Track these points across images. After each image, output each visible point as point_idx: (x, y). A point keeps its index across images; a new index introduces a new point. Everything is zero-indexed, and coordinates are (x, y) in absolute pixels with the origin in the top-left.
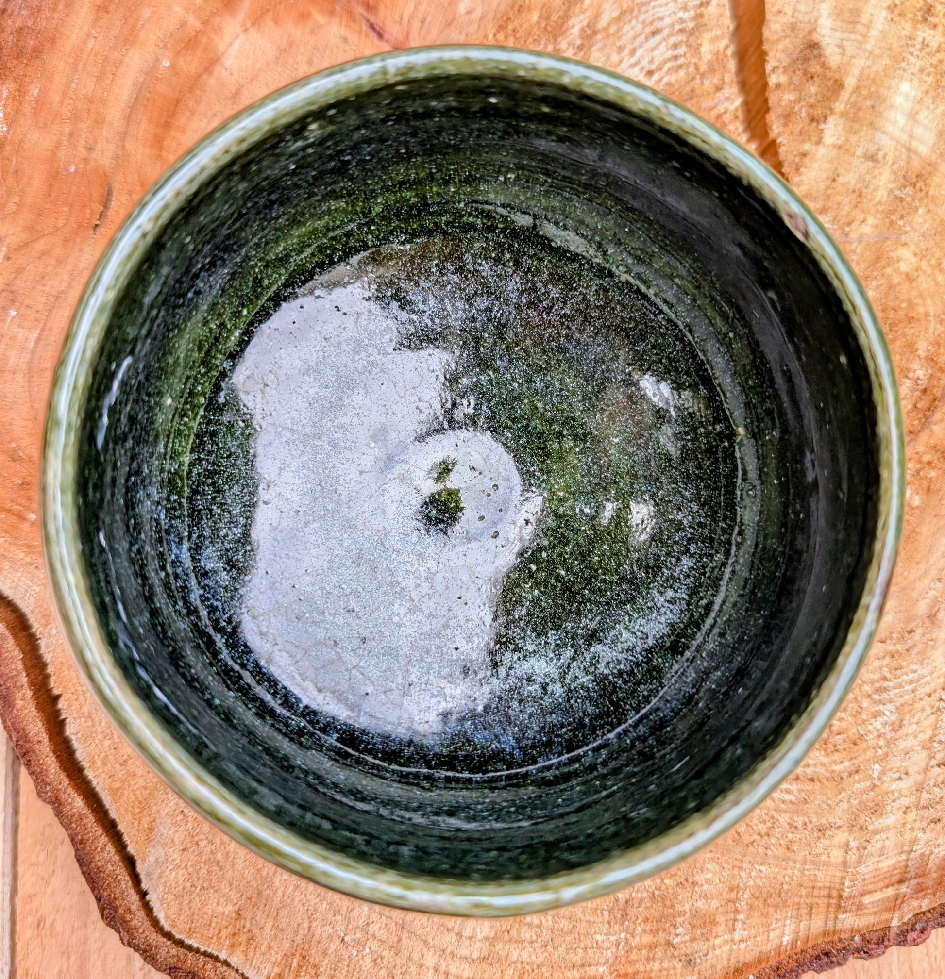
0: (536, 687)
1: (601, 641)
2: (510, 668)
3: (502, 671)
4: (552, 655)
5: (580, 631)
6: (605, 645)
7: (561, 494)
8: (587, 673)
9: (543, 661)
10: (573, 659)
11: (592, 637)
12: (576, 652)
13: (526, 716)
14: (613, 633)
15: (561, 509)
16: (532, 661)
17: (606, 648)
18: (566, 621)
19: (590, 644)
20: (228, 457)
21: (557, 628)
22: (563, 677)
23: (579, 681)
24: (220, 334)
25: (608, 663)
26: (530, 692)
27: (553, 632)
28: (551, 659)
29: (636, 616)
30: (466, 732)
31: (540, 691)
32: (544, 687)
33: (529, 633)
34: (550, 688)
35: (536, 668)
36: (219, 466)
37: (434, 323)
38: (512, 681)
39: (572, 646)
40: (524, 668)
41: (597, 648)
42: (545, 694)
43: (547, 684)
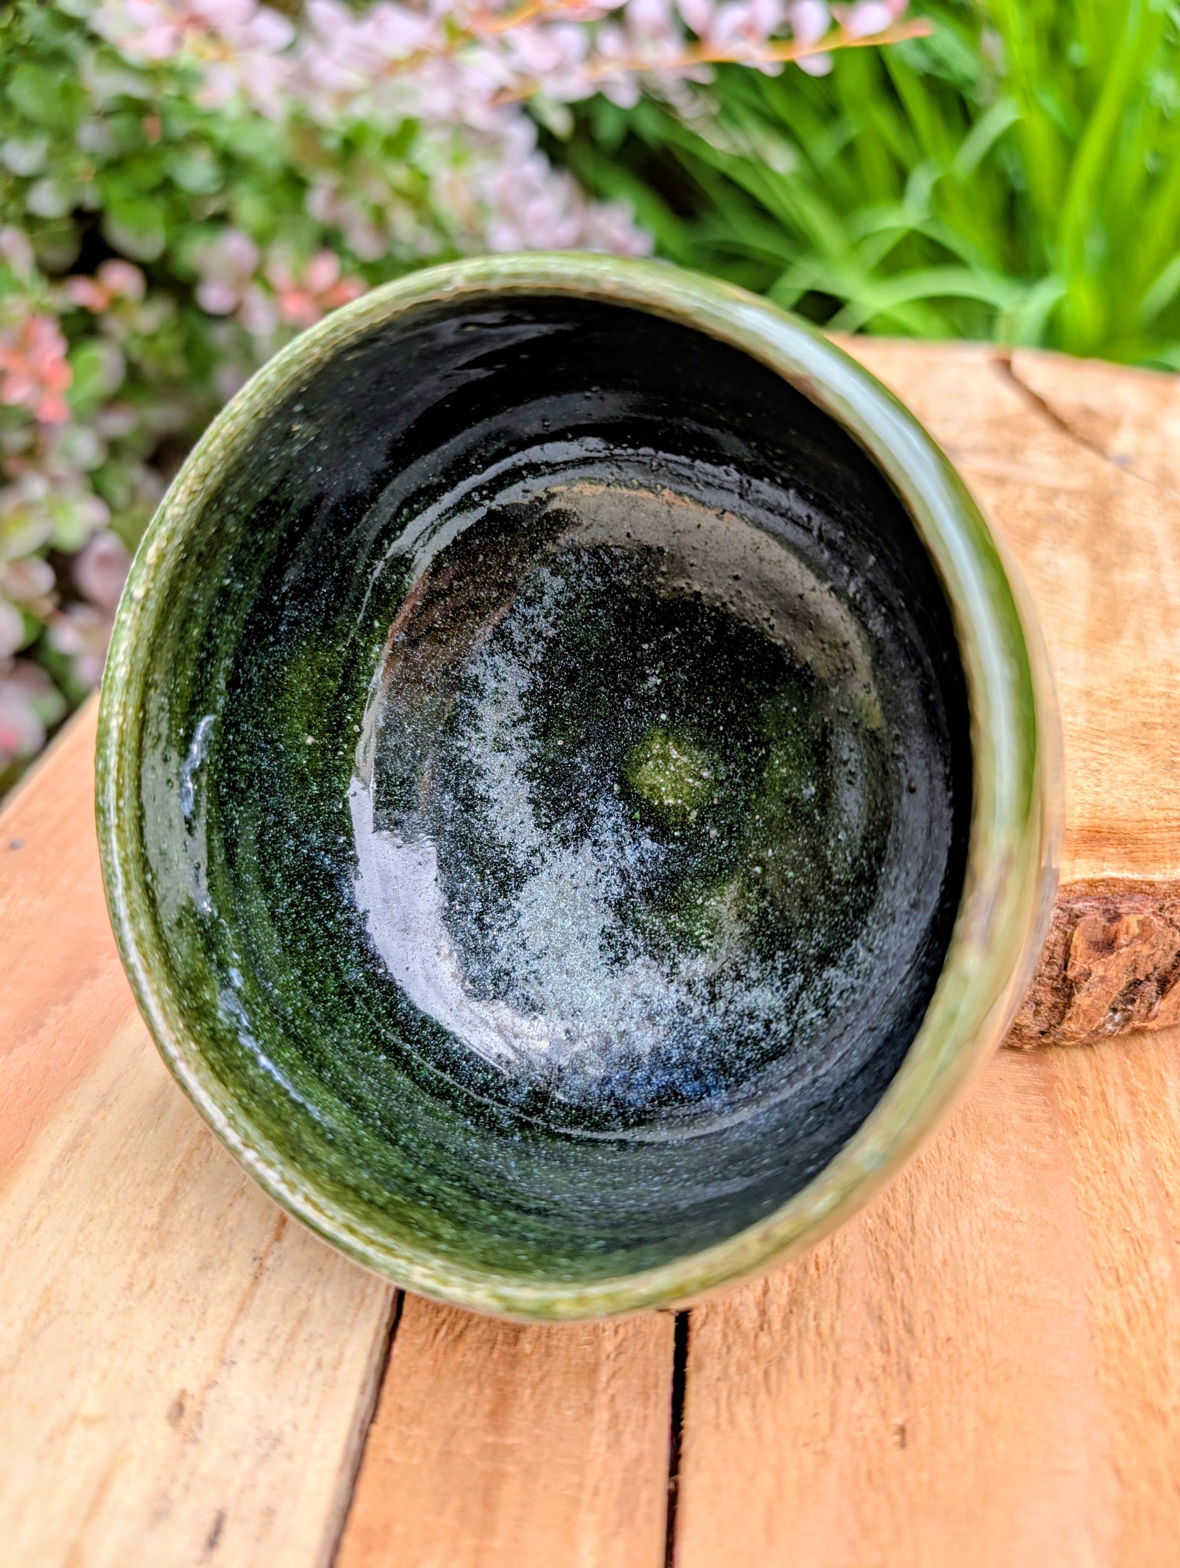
0: (758, 1025)
1: (835, 964)
2: (730, 1002)
3: (721, 1005)
4: (779, 984)
5: (811, 951)
6: (840, 967)
7: (784, 770)
8: (817, 1007)
9: (767, 991)
10: (802, 988)
11: (825, 959)
12: (805, 980)
13: (743, 1063)
14: (848, 952)
15: (786, 791)
16: (756, 991)
17: (840, 973)
18: (795, 939)
19: (822, 968)
20: (402, 784)
21: (786, 947)
22: (790, 1010)
23: (808, 1017)
24: (354, 655)
25: (841, 993)
26: (751, 1032)
27: (780, 953)
28: (778, 989)
29: (875, 926)
30: (673, 1083)
31: (762, 1030)
32: (767, 1023)
33: (753, 955)
34: (773, 1026)
35: (759, 1001)
36: (391, 795)
37: (595, 583)
38: (731, 1018)
39: (802, 971)
40: (746, 1000)
41: (830, 973)
42: (768, 1035)
43: (771, 1022)
